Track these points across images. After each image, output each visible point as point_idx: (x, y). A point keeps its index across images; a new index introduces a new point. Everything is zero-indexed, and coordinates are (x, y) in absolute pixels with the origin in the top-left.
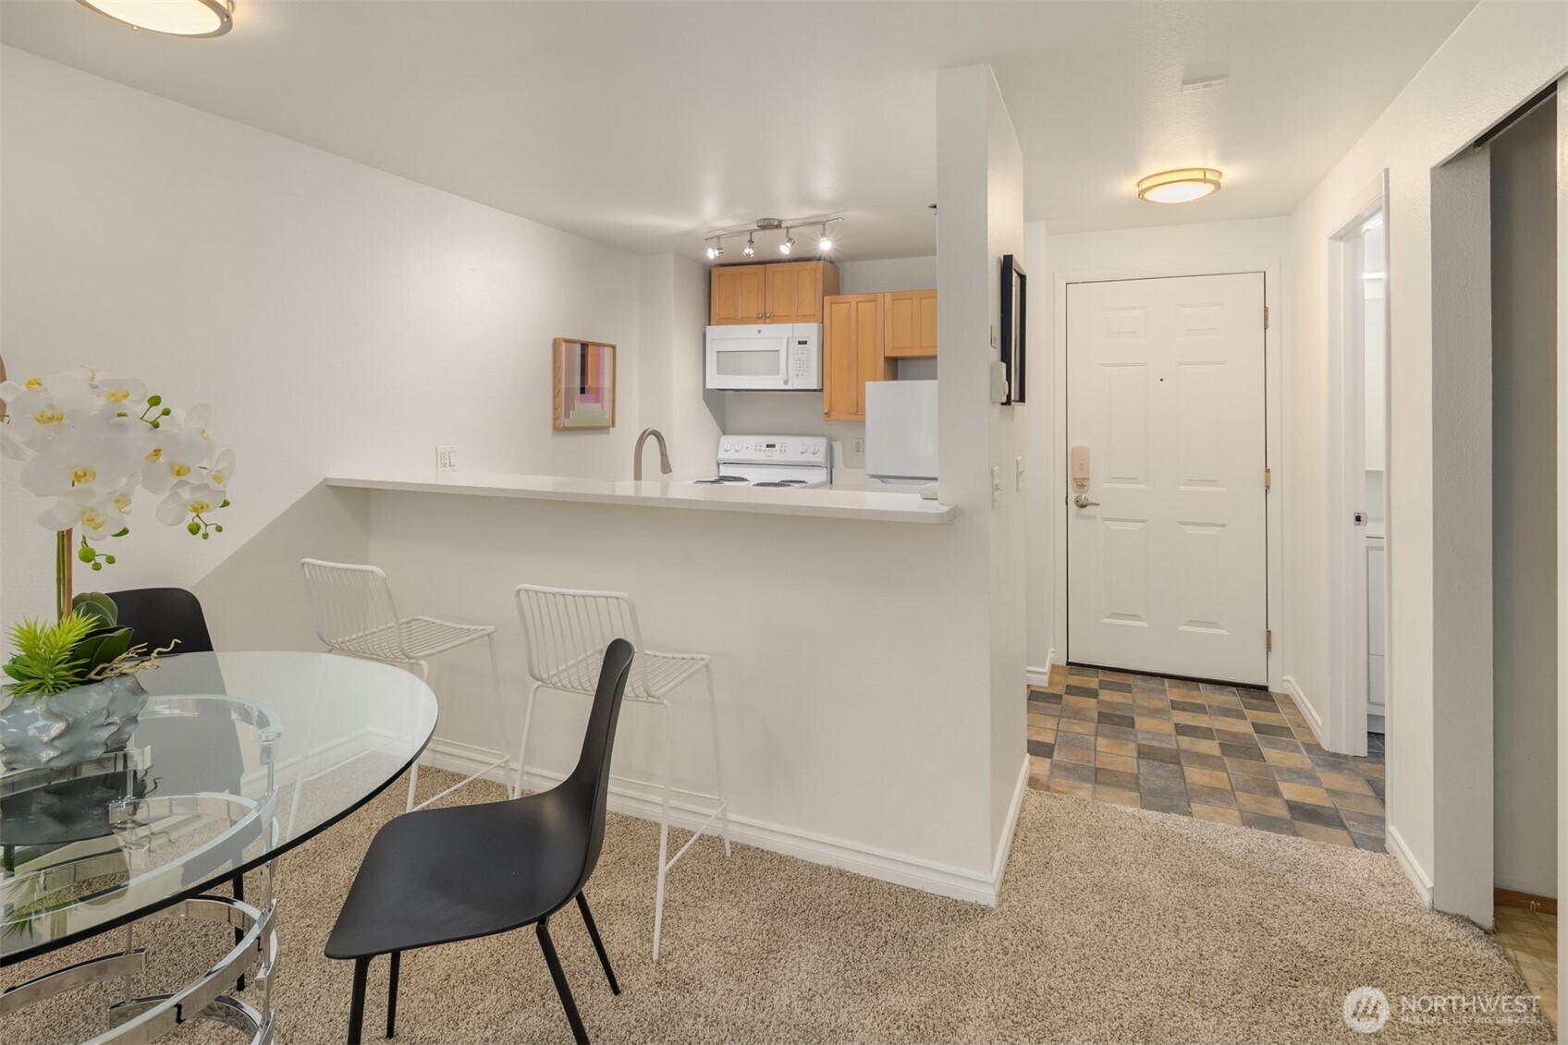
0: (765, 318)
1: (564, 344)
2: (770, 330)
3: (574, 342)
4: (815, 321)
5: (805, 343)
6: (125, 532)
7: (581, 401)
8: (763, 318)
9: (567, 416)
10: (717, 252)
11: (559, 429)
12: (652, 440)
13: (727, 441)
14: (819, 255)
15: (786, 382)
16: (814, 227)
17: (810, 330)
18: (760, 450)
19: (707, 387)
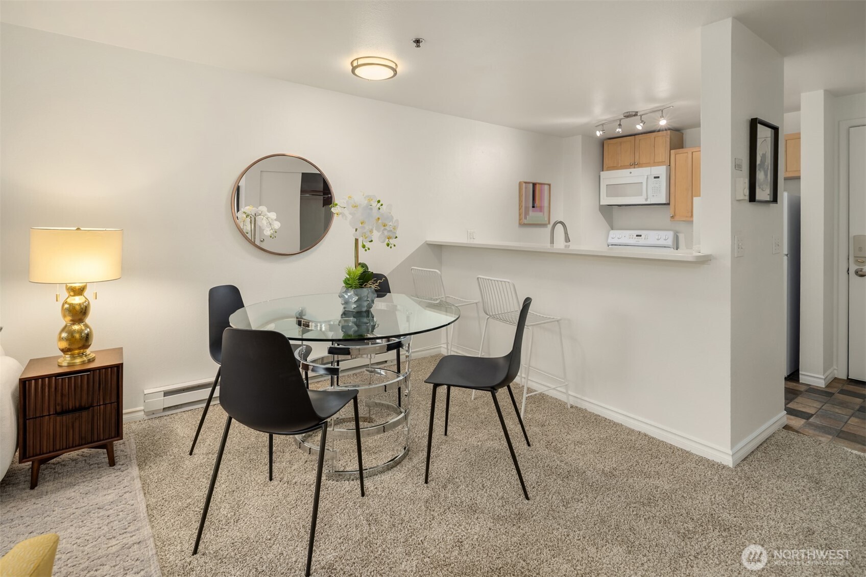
0: (634, 165)
1: (524, 184)
2: (636, 171)
3: (529, 183)
4: (665, 165)
5: (658, 177)
6: (372, 241)
7: (533, 211)
8: (633, 166)
9: (526, 218)
10: (601, 132)
11: (522, 225)
12: (559, 226)
13: (613, 233)
14: (659, 128)
15: (646, 200)
16: (657, 113)
17: (661, 171)
18: (632, 238)
19: (601, 204)
